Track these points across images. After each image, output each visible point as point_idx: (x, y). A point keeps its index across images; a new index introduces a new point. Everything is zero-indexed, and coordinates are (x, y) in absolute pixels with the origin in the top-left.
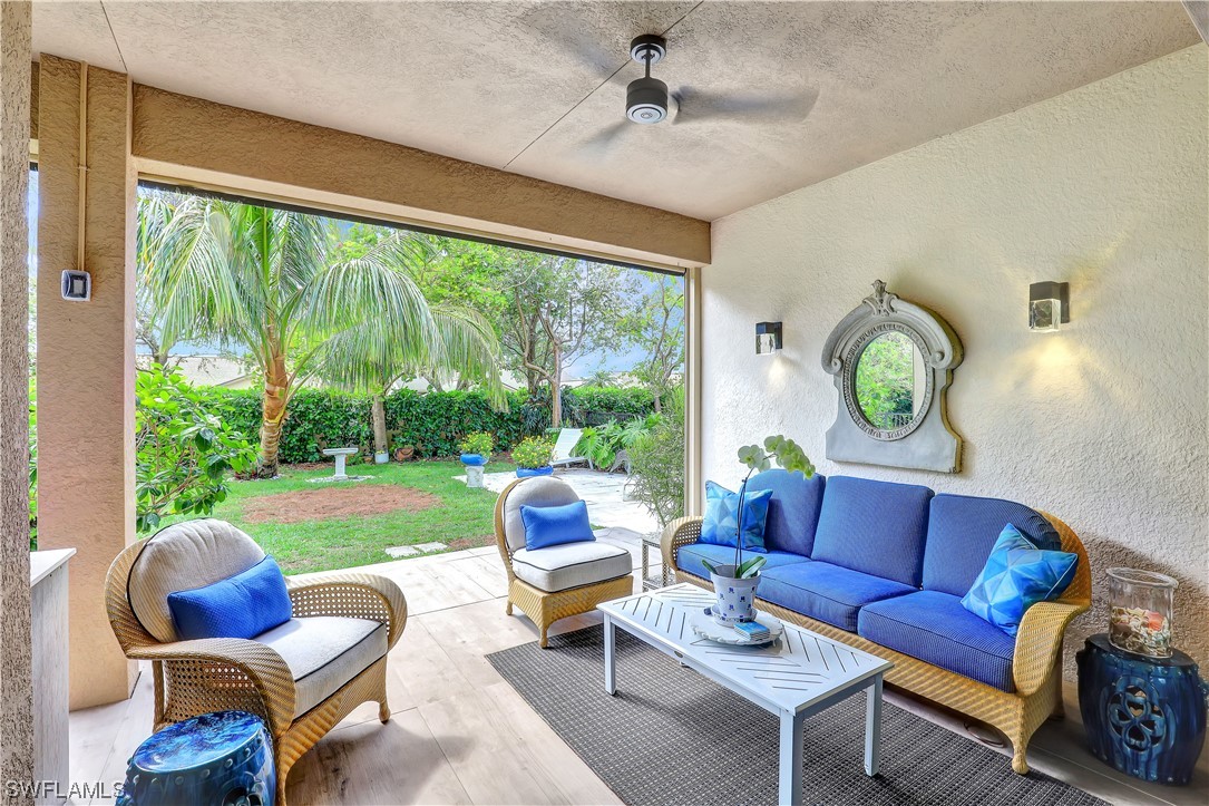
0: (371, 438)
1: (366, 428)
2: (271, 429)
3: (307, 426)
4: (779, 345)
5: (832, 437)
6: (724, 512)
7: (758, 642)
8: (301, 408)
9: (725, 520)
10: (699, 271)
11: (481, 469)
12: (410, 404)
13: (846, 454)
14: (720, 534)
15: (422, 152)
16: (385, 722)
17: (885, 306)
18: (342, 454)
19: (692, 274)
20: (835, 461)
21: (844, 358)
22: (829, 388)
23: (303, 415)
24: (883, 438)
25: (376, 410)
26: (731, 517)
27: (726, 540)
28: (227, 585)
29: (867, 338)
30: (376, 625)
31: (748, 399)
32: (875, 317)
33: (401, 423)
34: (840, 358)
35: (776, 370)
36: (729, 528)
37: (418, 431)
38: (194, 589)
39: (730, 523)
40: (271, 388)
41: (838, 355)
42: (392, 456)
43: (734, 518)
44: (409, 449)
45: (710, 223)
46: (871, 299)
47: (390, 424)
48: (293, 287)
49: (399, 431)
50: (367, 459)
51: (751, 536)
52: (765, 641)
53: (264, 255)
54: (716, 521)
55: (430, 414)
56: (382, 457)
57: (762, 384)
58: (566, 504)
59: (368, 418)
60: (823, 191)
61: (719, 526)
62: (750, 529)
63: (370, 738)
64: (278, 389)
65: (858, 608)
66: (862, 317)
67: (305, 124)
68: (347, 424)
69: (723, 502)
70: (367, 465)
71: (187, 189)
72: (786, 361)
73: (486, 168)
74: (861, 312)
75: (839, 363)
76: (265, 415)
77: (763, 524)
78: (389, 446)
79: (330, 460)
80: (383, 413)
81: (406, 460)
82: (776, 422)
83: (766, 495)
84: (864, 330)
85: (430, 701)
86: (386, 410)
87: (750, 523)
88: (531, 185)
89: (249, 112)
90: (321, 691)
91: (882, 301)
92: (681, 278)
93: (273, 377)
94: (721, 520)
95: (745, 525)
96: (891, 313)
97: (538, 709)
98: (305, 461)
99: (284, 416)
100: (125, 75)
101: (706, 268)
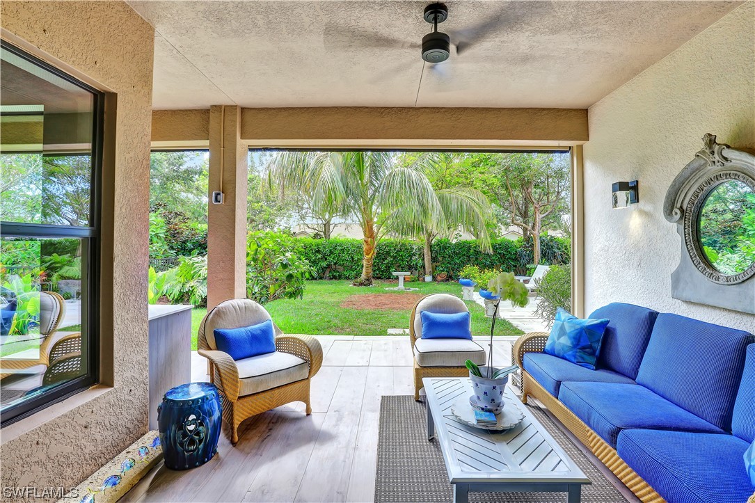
0: (423, 266)
1: (420, 261)
2: (368, 261)
3: (389, 259)
4: (636, 199)
5: (676, 279)
6: (562, 331)
7: (484, 428)
8: (387, 249)
9: (563, 338)
10: (581, 148)
11: (472, 289)
12: (445, 248)
13: (687, 294)
14: (557, 348)
15: (367, 107)
16: (308, 415)
17: (717, 157)
18: (402, 275)
19: (575, 150)
20: (683, 301)
21: (685, 208)
22: (673, 235)
23: (388, 253)
24: (721, 282)
25: (426, 251)
26: (566, 337)
27: (562, 354)
28: (243, 329)
29: (705, 188)
30: (302, 361)
31: (615, 245)
32: (712, 170)
33: (441, 259)
34: (681, 207)
35: (635, 221)
36: (564, 345)
37: (450, 264)
38: (230, 329)
39: (565, 341)
40: (366, 239)
41: (679, 205)
42: (434, 278)
43: (570, 338)
44: (444, 274)
45: (587, 110)
46: (703, 152)
47: (434, 259)
48: (374, 186)
49: (438, 264)
50: (421, 279)
51: (582, 354)
52: (491, 428)
53: (360, 171)
54: (556, 339)
55: (457, 254)
56: (428, 278)
57: (623, 232)
58: (455, 313)
59: (422, 256)
60: (668, 64)
61: (557, 342)
62: (583, 348)
63: (296, 419)
64: (370, 239)
65: (619, 430)
66: (698, 169)
67: (309, 108)
68: (411, 259)
69: (563, 324)
70: (420, 282)
71: (266, 149)
72: (644, 213)
73: (405, 108)
74: (696, 165)
75: (679, 212)
76: (365, 253)
77: (598, 346)
78: (433, 273)
79: (397, 278)
80: (430, 253)
81: (442, 281)
82: (636, 264)
83: (602, 323)
84: (701, 181)
85: (335, 411)
86: (431, 251)
87: (583, 343)
88: (435, 112)
89: (284, 108)
90: (257, 387)
91: (713, 153)
92: (568, 154)
93: (367, 233)
94: (559, 338)
95: (578, 345)
96: (725, 163)
97: (380, 433)
98: (389, 278)
99: (373, 254)
100: (236, 106)
101: (586, 145)
